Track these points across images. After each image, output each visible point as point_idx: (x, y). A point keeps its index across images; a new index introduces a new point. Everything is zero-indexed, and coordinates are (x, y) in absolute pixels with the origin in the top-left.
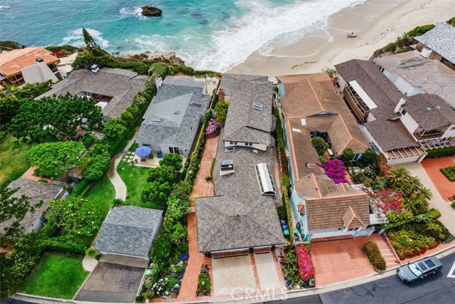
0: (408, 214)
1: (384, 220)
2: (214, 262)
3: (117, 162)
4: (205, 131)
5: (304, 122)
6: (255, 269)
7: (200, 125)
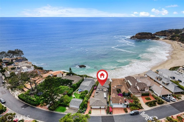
0: (134, 103)
1: (129, 104)
2: (92, 110)
3: (74, 93)
4: (93, 88)
5: (115, 87)
6: (101, 111)
7: (93, 86)
